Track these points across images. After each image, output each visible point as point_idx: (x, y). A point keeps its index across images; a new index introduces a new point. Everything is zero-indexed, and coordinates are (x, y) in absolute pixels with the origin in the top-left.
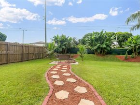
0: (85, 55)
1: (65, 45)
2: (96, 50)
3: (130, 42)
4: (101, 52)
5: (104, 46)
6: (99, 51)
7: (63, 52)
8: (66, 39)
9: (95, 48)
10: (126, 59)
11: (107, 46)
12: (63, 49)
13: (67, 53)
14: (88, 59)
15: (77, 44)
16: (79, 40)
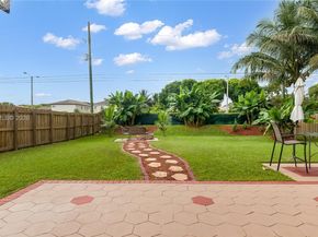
0: (169, 127)
1: (131, 110)
2: (187, 118)
3: (243, 103)
4: (195, 121)
5: (199, 110)
6: (192, 119)
7: (127, 123)
8: (134, 99)
9: (186, 113)
10: (236, 132)
11: (205, 110)
12: (128, 117)
13: (135, 124)
14: (173, 134)
15: (150, 105)
16: (155, 97)
